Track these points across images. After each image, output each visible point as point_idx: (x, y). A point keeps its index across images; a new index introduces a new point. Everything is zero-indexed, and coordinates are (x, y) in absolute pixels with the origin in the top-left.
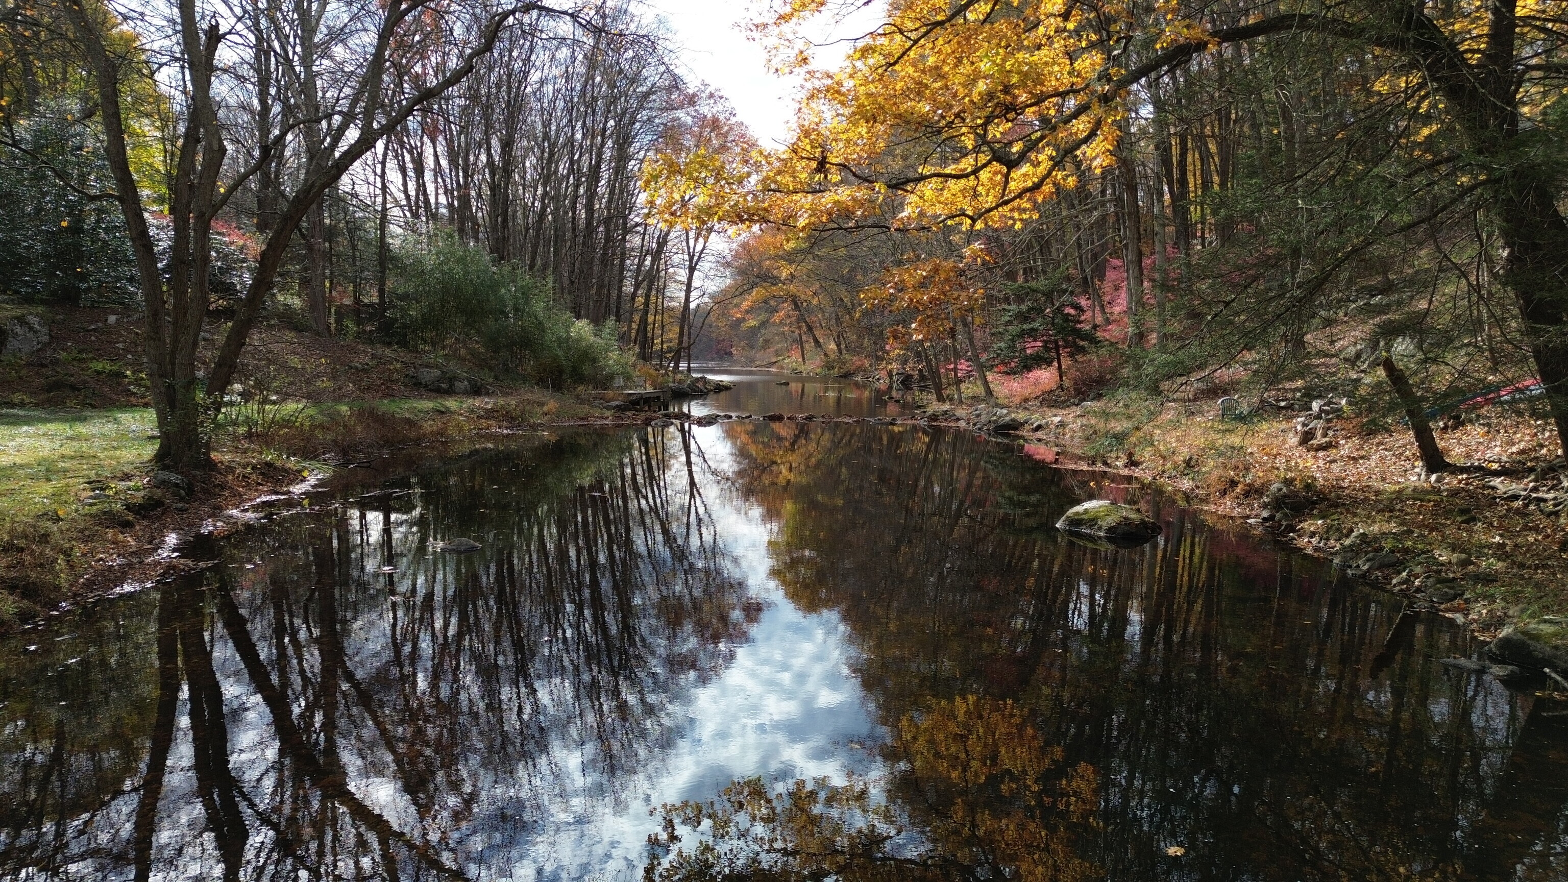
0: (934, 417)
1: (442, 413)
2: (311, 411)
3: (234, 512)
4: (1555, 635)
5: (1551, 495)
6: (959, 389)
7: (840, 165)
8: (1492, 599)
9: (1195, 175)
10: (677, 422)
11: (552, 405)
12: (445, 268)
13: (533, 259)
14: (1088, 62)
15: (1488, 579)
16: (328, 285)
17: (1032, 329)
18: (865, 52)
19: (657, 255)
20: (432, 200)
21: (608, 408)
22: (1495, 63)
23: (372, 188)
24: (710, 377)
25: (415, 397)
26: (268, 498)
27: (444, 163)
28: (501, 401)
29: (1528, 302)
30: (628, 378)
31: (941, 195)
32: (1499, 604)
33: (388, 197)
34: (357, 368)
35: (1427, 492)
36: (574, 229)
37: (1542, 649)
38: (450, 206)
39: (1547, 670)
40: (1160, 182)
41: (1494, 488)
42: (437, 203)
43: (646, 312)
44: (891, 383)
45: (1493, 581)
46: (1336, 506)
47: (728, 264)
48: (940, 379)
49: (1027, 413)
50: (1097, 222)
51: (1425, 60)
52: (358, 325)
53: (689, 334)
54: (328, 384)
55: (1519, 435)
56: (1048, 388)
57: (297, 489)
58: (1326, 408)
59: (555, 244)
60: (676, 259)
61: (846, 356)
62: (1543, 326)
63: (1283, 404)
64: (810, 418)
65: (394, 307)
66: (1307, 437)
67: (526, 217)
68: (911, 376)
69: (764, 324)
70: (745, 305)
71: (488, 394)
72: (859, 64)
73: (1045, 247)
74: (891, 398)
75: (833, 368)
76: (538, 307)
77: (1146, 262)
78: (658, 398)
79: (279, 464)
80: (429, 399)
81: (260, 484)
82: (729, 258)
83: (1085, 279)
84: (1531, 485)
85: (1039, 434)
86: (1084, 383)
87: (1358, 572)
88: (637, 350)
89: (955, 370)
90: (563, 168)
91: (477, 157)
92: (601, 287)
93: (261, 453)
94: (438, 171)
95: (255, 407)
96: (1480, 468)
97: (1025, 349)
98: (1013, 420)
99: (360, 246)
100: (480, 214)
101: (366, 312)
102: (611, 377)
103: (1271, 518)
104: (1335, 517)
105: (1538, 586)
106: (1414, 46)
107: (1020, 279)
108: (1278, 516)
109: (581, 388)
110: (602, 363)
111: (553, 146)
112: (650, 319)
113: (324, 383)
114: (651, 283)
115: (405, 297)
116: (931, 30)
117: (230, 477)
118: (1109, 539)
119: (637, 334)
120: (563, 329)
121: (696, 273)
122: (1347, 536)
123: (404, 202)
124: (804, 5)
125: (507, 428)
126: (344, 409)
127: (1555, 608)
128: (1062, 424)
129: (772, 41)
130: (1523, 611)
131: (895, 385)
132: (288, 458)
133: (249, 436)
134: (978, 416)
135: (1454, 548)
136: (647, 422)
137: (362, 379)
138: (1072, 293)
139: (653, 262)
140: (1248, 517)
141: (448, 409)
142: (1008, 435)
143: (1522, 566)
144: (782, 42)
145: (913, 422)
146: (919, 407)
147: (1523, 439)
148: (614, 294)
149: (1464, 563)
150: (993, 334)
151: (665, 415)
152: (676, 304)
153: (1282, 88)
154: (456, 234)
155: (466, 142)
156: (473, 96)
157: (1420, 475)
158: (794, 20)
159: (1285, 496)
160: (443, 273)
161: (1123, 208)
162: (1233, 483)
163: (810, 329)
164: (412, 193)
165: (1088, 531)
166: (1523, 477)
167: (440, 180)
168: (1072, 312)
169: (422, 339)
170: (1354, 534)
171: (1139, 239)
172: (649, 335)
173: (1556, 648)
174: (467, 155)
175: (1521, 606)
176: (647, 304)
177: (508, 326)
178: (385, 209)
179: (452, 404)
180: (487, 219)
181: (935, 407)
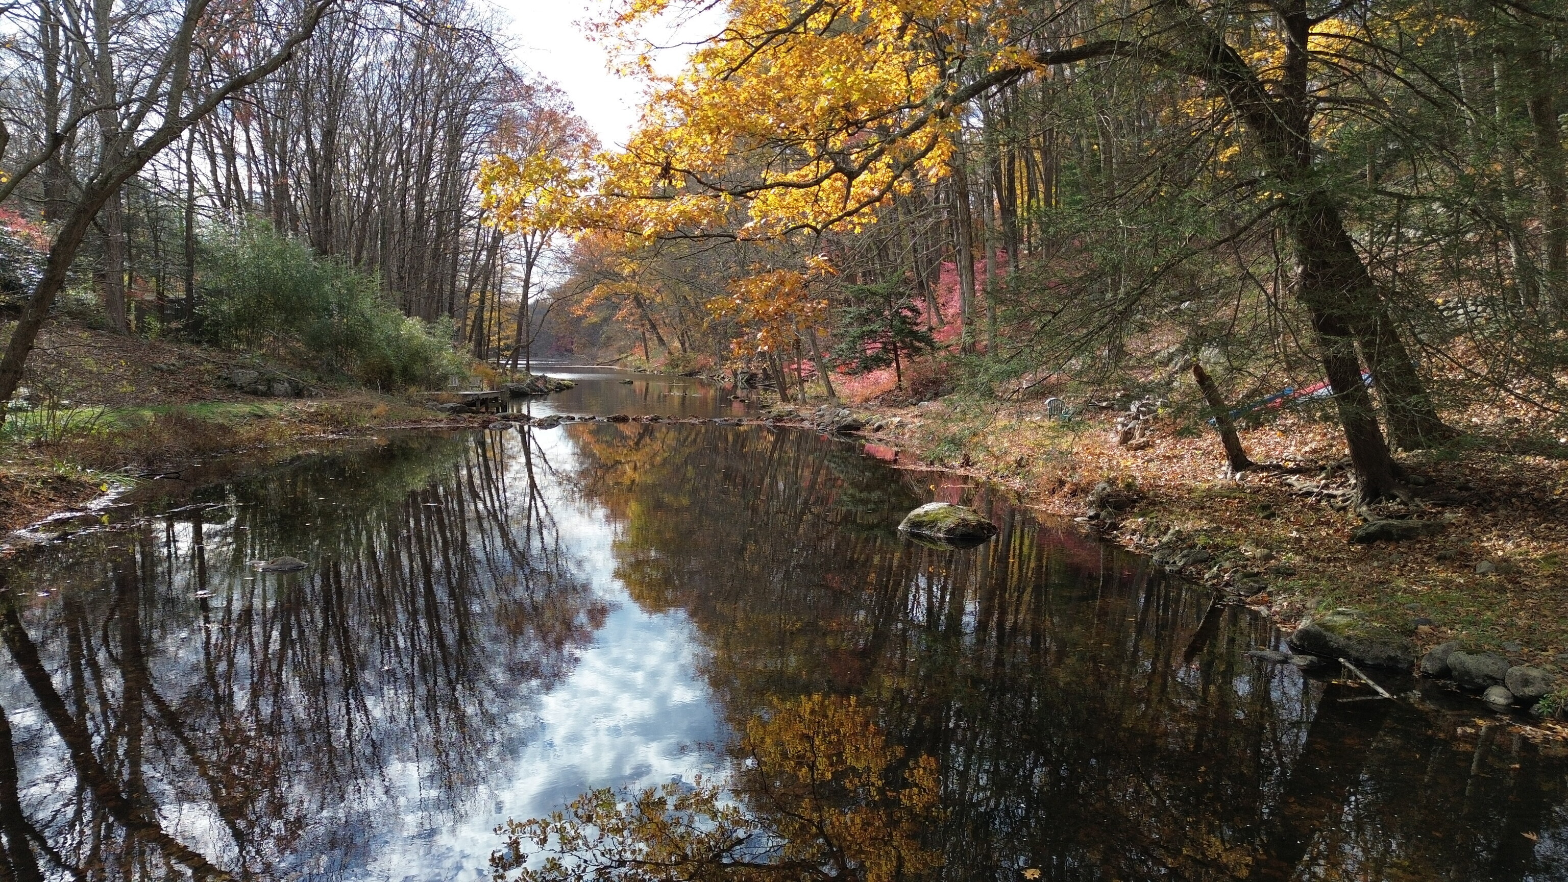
0: (779, 418)
1: (260, 417)
2: (109, 417)
3: (23, 532)
4: (1348, 626)
5: (1340, 492)
6: (802, 390)
7: (684, 171)
8: (1290, 591)
9: (1021, 183)
10: (517, 424)
11: (381, 407)
12: (261, 262)
13: (359, 253)
14: (923, 74)
15: (1287, 573)
16: (126, 278)
17: (872, 331)
18: (708, 56)
19: (493, 249)
20: (245, 188)
21: (442, 410)
22: (1291, 94)
23: (176, 173)
24: (550, 375)
25: (229, 400)
26: (62, 515)
27: (258, 151)
28: (325, 404)
29: (1319, 317)
30: (464, 378)
31: (784, 200)
32: (1298, 596)
33: (196, 185)
34: (162, 370)
35: (1234, 490)
36: (403, 223)
37: (1335, 640)
38: (266, 195)
39: (1341, 660)
40: (991, 190)
41: (1290, 485)
42: (251, 191)
43: (481, 309)
44: (736, 382)
45: (1291, 574)
46: (1154, 504)
47: (567, 260)
48: (784, 379)
49: (868, 413)
50: (932, 227)
51: (1229, 89)
52: (162, 322)
53: (528, 332)
54: (129, 389)
55: (1311, 435)
56: (887, 388)
57: (95, 505)
58: (1143, 409)
59: (383, 237)
60: (513, 254)
61: (691, 354)
62: (1333, 338)
63: (1104, 404)
64: (655, 419)
65: (204, 303)
66: (1127, 437)
67: (350, 209)
68: (756, 375)
69: (606, 320)
70: (586, 302)
71: (310, 396)
72: (701, 67)
73: (883, 251)
74: (736, 398)
75: (677, 366)
76: (365, 304)
77: (978, 266)
78: (496, 399)
79: (73, 477)
80: (245, 402)
81: (51, 500)
82: (569, 254)
83: (921, 284)
84: (1323, 482)
85: (880, 434)
86: (921, 384)
87: (1175, 569)
88: (472, 346)
89: (799, 370)
90: (390, 158)
91: (295, 144)
92: (432, 283)
93: (52, 466)
94: (251, 158)
95: (45, 413)
96: (1278, 467)
97: (865, 350)
98: (854, 421)
99: (164, 237)
100: (299, 203)
101: (171, 308)
102: (445, 377)
103: (1096, 516)
104: (1154, 515)
105: (1330, 578)
106: (1220, 76)
107: (860, 281)
108: (1103, 514)
109: (413, 390)
110: (435, 364)
111: (378, 135)
112: (486, 315)
113: (126, 388)
114: (487, 278)
115: (217, 292)
116: (773, 38)
117: (17, 494)
118: (949, 541)
119: (472, 330)
120: (392, 327)
121: (534, 269)
122: (1165, 533)
123: (213, 191)
124: (645, 7)
125: (332, 433)
126: (148, 414)
127: (1347, 600)
128: (901, 425)
129: (612, 41)
130: (1319, 603)
131: (739, 384)
132: (83, 470)
133: (38, 445)
134: (822, 416)
135: (1257, 543)
136: (485, 425)
137: (167, 382)
138: (909, 296)
139: (488, 257)
140: (1075, 516)
141: (266, 413)
142: (851, 435)
143: (1316, 559)
144: (623, 42)
145: (759, 422)
146: (764, 407)
147: (1314, 440)
148: (447, 288)
149: (1267, 558)
150: (835, 336)
151: (504, 417)
152: (513, 300)
153: (1103, 113)
154: (273, 226)
155: (283, 127)
156: (291, 82)
157: (1226, 474)
158: (635, 21)
159: (1109, 495)
160: (258, 267)
161: (956, 215)
162: (1062, 483)
163: (654, 327)
164: (222, 180)
165: (928, 533)
166: (1315, 475)
167: (253, 166)
168: (909, 314)
169: (237, 337)
170: (1171, 532)
171: (971, 245)
172: (485, 332)
173: (1349, 638)
174: (284, 141)
175: (1317, 598)
176: (482, 301)
177: (333, 324)
178: (191, 198)
179: (271, 407)
180: (307, 208)
181: (780, 407)
